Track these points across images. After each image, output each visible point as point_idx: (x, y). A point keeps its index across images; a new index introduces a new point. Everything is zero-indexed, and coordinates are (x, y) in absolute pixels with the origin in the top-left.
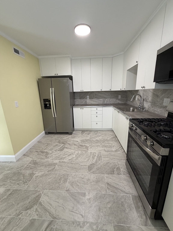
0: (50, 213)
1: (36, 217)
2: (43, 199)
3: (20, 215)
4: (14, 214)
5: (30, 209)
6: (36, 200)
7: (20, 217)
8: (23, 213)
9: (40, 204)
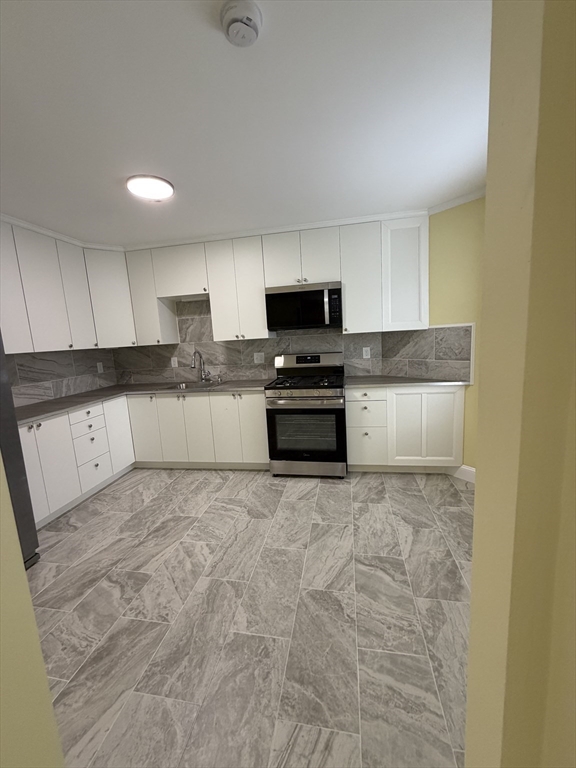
0: (345, 566)
1: (353, 585)
2: (320, 584)
3: (352, 616)
4: (351, 632)
5: (339, 601)
6: (323, 597)
7: (354, 616)
8: (348, 612)
9: (329, 587)
